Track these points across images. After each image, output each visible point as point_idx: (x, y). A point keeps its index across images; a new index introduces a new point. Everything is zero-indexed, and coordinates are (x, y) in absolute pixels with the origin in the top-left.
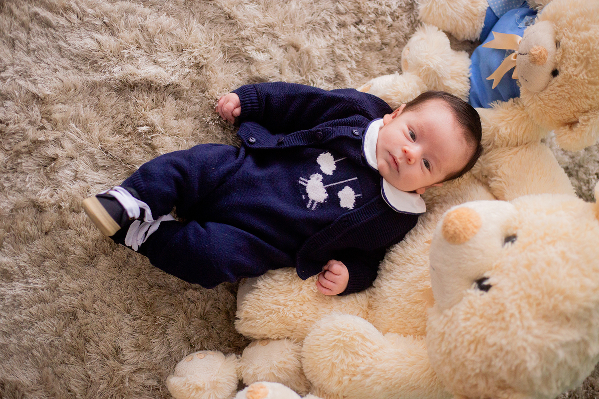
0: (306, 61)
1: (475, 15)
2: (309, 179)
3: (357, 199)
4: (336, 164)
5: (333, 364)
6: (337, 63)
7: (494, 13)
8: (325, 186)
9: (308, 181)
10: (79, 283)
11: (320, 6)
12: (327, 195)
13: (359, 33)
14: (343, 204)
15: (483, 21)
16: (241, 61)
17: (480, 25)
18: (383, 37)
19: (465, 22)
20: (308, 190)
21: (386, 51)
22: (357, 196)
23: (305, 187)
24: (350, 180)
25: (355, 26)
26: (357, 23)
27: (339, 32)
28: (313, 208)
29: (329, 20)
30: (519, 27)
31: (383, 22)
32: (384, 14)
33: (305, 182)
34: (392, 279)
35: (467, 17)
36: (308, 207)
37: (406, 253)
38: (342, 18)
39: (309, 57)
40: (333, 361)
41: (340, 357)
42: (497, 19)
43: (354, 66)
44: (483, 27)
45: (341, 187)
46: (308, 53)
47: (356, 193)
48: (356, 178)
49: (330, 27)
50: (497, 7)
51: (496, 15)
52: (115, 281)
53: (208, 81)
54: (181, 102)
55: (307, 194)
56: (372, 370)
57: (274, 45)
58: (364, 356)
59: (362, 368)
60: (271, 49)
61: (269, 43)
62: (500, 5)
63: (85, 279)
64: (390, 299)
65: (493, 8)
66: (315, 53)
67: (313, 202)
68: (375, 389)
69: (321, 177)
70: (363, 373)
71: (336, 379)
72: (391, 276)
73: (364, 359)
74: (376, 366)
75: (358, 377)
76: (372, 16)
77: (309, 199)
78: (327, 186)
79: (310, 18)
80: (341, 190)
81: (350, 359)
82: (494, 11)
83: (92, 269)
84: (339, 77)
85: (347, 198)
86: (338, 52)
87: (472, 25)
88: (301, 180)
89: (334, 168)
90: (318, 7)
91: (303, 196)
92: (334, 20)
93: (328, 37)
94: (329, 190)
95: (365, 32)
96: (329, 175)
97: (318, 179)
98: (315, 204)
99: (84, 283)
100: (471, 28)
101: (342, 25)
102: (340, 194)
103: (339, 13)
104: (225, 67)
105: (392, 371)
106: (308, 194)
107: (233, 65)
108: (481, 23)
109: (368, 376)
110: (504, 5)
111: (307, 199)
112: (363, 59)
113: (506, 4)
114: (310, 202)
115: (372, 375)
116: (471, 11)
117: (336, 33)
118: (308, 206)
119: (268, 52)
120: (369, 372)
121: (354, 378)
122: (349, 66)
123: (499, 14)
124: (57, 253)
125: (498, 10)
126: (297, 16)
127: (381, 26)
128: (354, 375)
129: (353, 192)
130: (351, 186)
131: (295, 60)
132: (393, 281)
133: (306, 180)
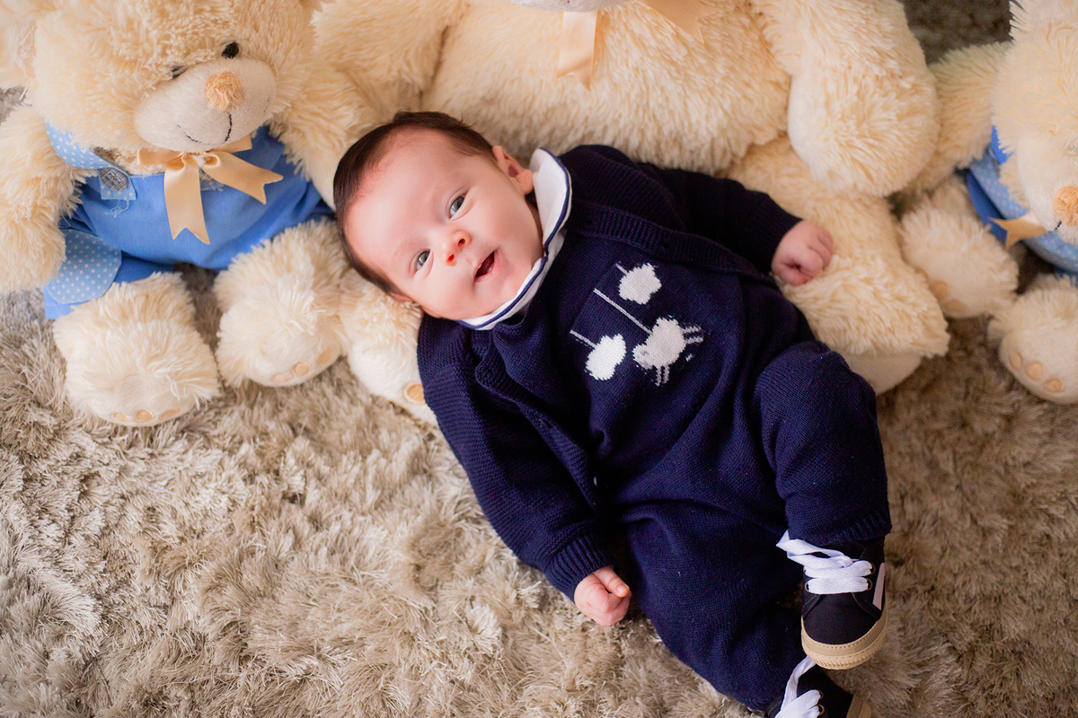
0: (431, 539)
1: (147, 296)
2: (654, 368)
3: (629, 268)
4: (597, 341)
5: (900, 118)
6: (392, 487)
7: (119, 270)
8: (649, 332)
9: (658, 367)
10: (1072, 646)
11: (308, 583)
12: (659, 321)
13: (313, 482)
14: (656, 285)
15: (148, 280)
16: (515, 647)
17: (159, 281)
18: (287, 440)
19: (170, 309)
20: (674, 357)
21: (307, 419)
22: (625, 271)
23: (672, 366)
24: (607, 299)
25: (303, 497)
26: (295, 499)
27: (334, 517)
28: (697, 330)
29: (324, 551)
30: (134, 198)
31: (260, 454)
32: (243, 464)
33: (663, 372)
34: (690, 125)
35: (158, 311)
36: (702, 340)
37: (634, 126)
38: (305, 528)
39: (420, 538)
40: (896, 122)
41: (884, 115)
42: (126, 257)
43: (375, 453)
44: (159, 273)
45: (631, 305)
46: (414, 545)
47: (621, 275)
48: (596, 291)
49: (335, 539)
50: (105, 270)
51: (120, 263)
52: (1023, 593)
53: (598, 675)
54: (666, 696)
55: (683, 355)
56: (867, 51)
57: (441, 614)
58: (855, 80)
59: (876, 70)
60: (454, 610)
61: (445, 622)
62: (98, 265)
63: (1058, 642)
64: (727, 106)
65: (112, 276)
66: (404, 532)
67: (686, 336)
68: (892, 28)
69: (638, 351)
70: (881, 64)
71: (916, 99)
72: (686, 130)
73: (860, 77)
74: (858, 51)
75: (892, 64)
76: (263, 479)
77: (688, 345)
78: (645, 329)
79: (344, 586)
80: (634, 302)
81: (876, 97)
82: (116, 270)
83: (1034, 642)
84: (415, 467)
85: (640, 284)
86: (372, 496)
87: (166, 296)
88: (662, 380)
89: (605, 340)
90: (312, 584)
91: (687, 359)
92: (317, 541)
93: (356, 531)
94: (651, 323)
95: (302, 472)
96: (624, 339)
97: (645, 353)
98: (689, 330)
99: (1066, 639)
100: (173, 294)
101: (316, 522)
102: (643, 299)
103: (298, 543)
104: (544, 668)
105: (849, 20)
106: (681, 354)
107: (531, 659)
108: (154, 280)
109: (879, 52)
110: (93, 260)
111: (689, 349)
112: (353, 447)
113: (90, 257)
114: (691, 341)
115: (875, 45)
116: (144, 309)
117: (339, 523)
118: (699, 340)
119: (462, 614)
120: (875, 54)
121: (898, 72)
122: (383, 461)
123: (116, 260)
124: (1061, 714)
125: (110, 265)
126: (360, 609)
127: (271, 454)
128: (893, 75)
129: (623, 280)
130: (616, 291)
131: (443, 558)
132: (694, 120)
133: (659, 372)
